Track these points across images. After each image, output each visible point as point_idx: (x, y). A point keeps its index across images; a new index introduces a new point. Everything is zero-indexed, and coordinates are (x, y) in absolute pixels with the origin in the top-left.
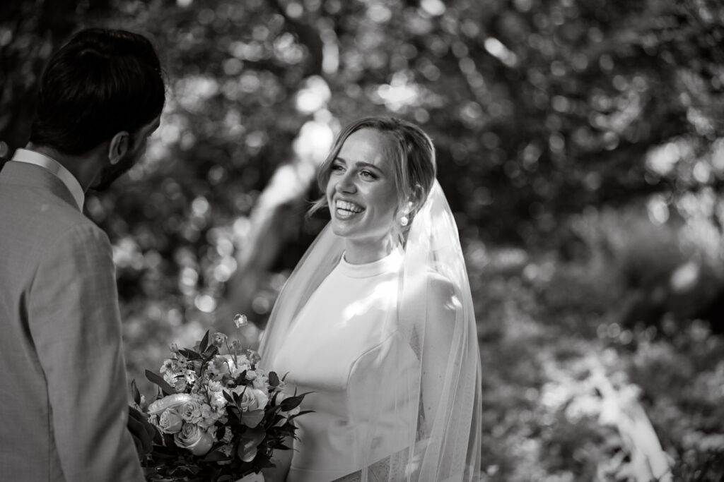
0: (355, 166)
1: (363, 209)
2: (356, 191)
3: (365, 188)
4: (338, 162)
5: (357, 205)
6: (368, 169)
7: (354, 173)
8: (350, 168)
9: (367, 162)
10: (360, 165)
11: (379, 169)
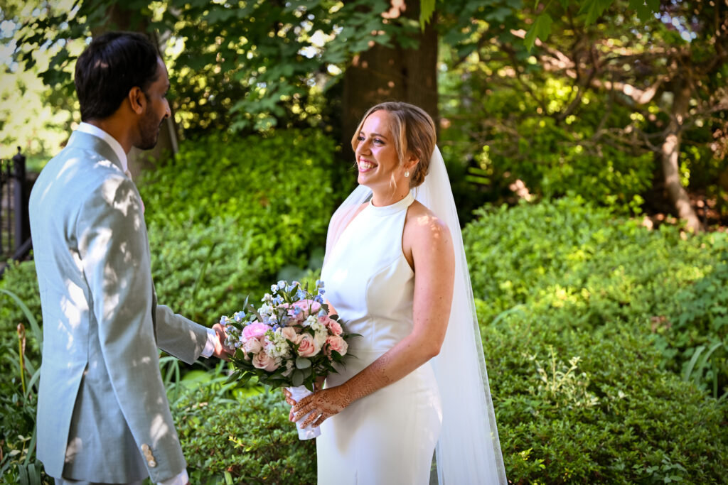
0: (370, 137)
1: (377, 166)
2: (371, 154)
3: (376, 150)
4: (361, 135)
5: (372, 163)
6: (378, 138)
7: (370, 142)
8: (367, 137)
9: (377, 133)
10: (373, 135)
11: (385, 138)
